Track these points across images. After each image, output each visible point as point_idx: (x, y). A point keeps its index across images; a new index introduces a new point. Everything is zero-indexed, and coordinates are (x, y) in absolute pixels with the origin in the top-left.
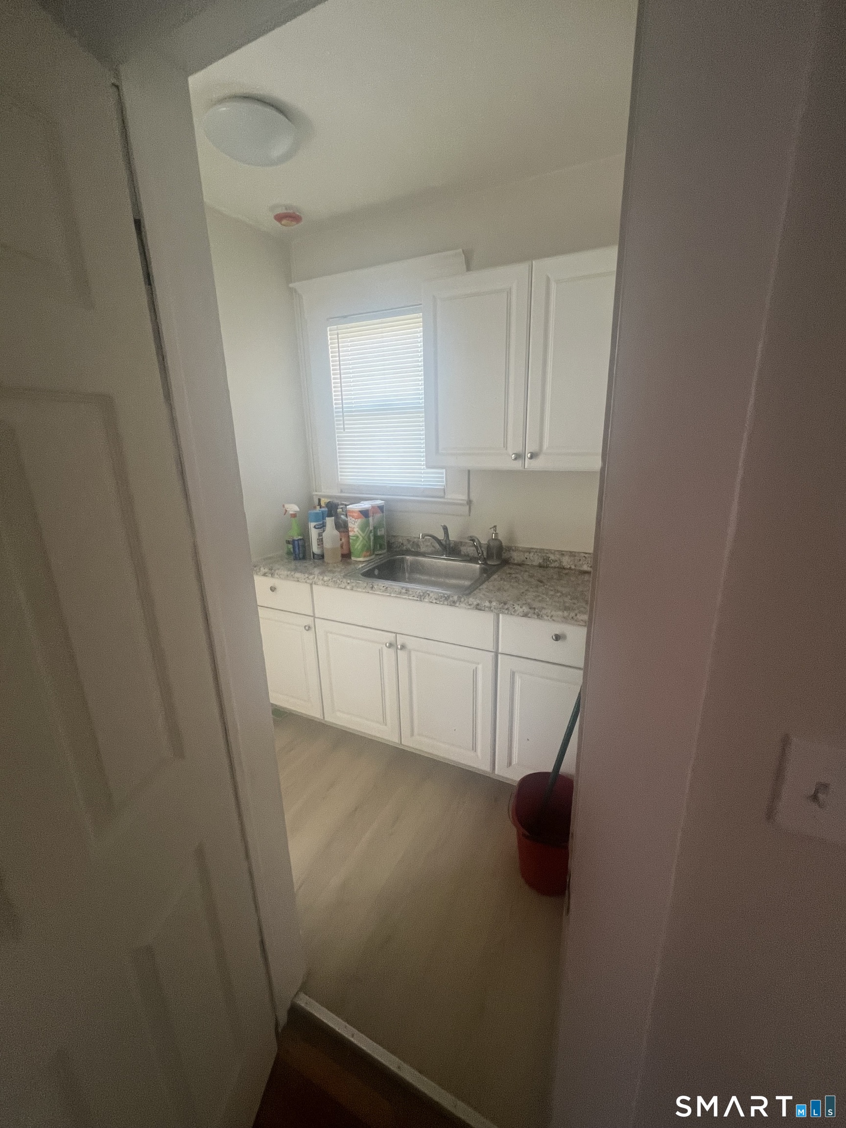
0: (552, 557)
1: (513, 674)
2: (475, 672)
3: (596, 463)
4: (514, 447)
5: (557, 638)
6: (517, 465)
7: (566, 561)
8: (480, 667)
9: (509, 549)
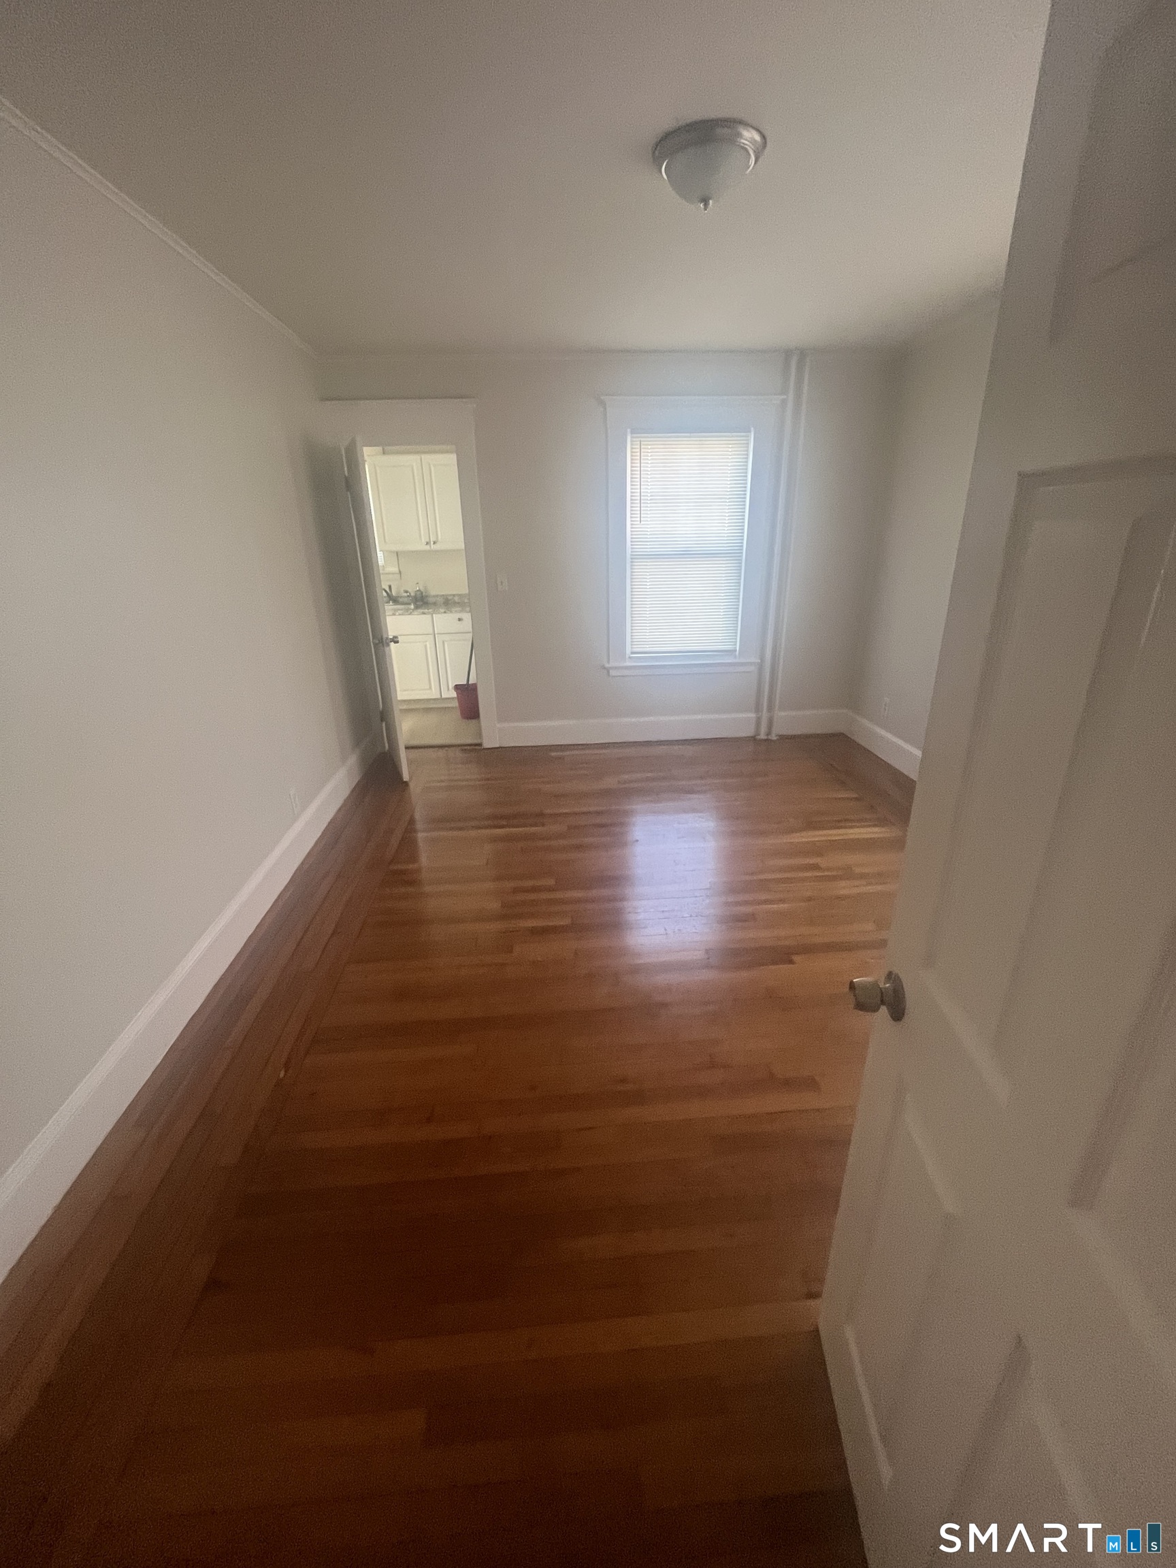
0: (450, 598)
1: (443, 642)
2: (426, 646)
3: (462, 546)
4: (424, 541)
5: (460, 620)
6: (427, 548)
7: (456, 599)
8: (428, 643)
9: (427, 596)
